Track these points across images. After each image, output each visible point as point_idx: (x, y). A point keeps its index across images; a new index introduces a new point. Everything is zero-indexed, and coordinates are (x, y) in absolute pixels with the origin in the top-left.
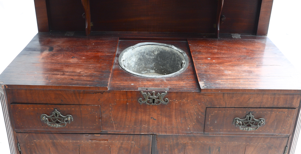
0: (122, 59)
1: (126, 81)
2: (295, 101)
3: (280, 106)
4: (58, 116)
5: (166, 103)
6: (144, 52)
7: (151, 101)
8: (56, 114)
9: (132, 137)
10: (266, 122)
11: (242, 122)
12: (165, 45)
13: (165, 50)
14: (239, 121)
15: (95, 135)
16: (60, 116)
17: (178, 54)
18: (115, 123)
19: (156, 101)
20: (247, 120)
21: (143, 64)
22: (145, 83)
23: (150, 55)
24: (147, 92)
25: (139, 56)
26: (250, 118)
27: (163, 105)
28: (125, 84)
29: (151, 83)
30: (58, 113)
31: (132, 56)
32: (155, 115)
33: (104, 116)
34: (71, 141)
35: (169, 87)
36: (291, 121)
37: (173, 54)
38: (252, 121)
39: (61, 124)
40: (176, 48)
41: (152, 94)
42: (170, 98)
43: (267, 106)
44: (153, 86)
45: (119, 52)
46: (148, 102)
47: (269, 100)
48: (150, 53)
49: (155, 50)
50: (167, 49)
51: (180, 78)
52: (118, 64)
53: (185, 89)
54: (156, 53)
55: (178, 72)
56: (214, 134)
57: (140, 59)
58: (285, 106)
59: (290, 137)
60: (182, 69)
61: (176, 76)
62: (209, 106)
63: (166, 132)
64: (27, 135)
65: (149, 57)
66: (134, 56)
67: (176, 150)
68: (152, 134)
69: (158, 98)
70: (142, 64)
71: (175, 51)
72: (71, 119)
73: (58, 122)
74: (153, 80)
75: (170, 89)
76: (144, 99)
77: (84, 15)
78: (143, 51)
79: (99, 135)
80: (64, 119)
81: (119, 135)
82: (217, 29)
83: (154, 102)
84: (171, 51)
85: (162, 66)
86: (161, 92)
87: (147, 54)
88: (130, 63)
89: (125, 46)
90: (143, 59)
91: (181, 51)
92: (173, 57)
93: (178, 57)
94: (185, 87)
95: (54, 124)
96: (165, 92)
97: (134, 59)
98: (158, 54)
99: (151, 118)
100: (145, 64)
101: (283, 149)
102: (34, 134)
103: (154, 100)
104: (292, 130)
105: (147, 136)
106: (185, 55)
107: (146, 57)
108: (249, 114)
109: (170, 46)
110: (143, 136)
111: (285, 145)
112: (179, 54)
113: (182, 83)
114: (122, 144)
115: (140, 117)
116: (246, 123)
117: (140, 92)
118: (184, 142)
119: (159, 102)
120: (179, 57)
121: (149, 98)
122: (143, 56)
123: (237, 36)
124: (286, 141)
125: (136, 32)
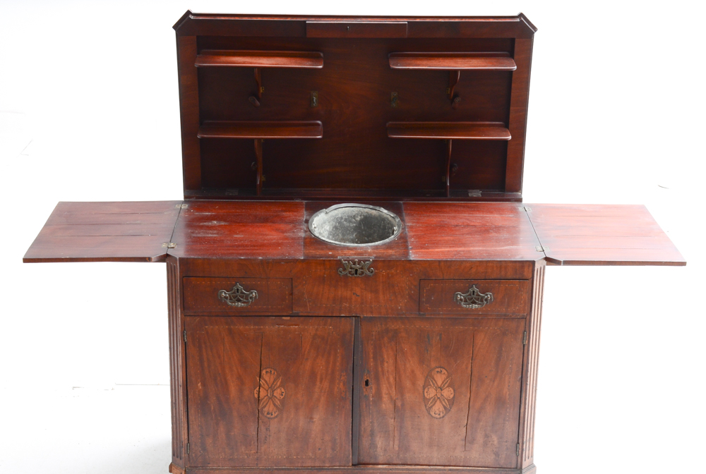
0: (313, 226)
1: (322, 249)
2: (526, 269)
3: (510, 277)
4: (240, 292)
5: (371, 274)
6: (342, 218)
7: (353, 271)
8: (238, 289)
9: (329, 320)
10: (494, 299)
11: (465, 298)
12: (371, 207)
13: (371, 214)
14: (461, 296)
15: (284, 318)
16: (242, 293)
17: (388, 220)
18: (309, 302)
19: (359, 271)
20: (470, 295)
21: (340, 235)
22: (346, 251)
23: (350, 222)
24: (348, 261)
25: (334, 223)
26: (474, 292)
27: (368, 277)
28: (322, 252)
29: (351, 252)
30: (240, 287)
31: (325, 223)
32: (358, 291)
33: (296, 292)
34: (252, 327)
35: (375, 255)
36: (525, 296)
37: (383, 219)
38: (477, 297)
39: (244, 302)
40: (385, 211)
41: (354, 263)
42: (376, 268)
43: (493, 277)
44: (355, 254)
45: (308, 217)
46: (350, 273)
47: (495, 269)
48: (350, 219)
49: (357, 214)
50: (374, 212)
51: (389, 246)
52: (309, 231)
53: (394, 257)
54: (358, 219)
55: (387, 240)
56: (431, 315)
57: (336, 227)
58: (515, 277)
59: (528, 317)
60: (393, 236)
61: (384, 244)
62: (423, 277)
63: (372, 312)
64: (198, 319)
65: (348, 224)
66: (327, 223)
67: (386, 339)
68: (355, 317)
69: (362, 269)
70: (338, 235)
71: (385, 216)
72: (256, 296)
73: (239, 301)
74: (355, 248)
75: (375, 257)
76: (345, 269)
77: (254, 165)
78: (340, 216)
79: (289, 318)
80: (247, 296)
81: (314, 318)
82: (446, 183)
83: (356, 274)
84: (380, 216)
85: (368, 238)
86: (365, 261)
87: (346, 220)
88: (322, 232)
89: (314, 208)
90: (340, 228)
91: (392, 215)
92: (382, 224)
93: (388, 224)
94: (394, 255)
95: (235, 303)
96: (369, 261)
97: (328, 227)
98: (361, 220)
99: (354, 294)
100: (343, 235)
101: (521, 336)
102: (206, 318)
103: (356, 270)
104: (527, 308)
105: (348, 318)
106: (398, 220)
107: (343, 224)
108: (472, 287)
109: (378, 208)
110: (343, 318)
111: (523, 329)
112: (390, 219)
113: (391, 252)
114: (317, 330)
115: (340, 293)
116: (470, 299)
117: (340, 260)
118: (395, 328)
119: (363, 273)
120: (390, 223)
121: (351, 268)
122: (340, 223)
123: (477, 193)
124: (523, 324)
125: (328, 189)
